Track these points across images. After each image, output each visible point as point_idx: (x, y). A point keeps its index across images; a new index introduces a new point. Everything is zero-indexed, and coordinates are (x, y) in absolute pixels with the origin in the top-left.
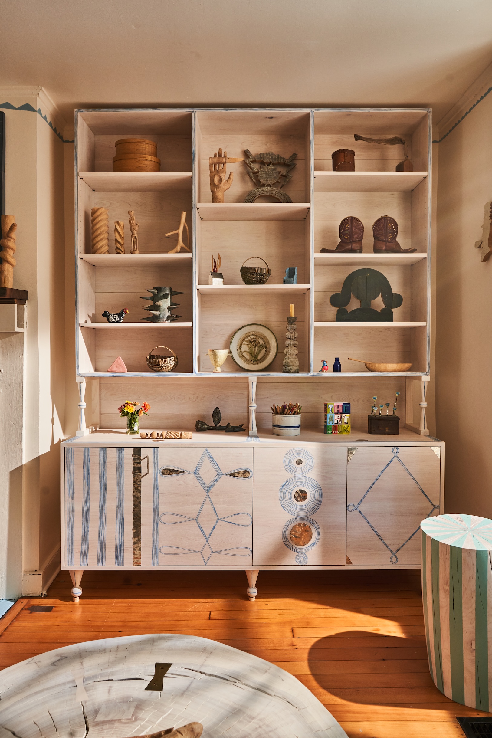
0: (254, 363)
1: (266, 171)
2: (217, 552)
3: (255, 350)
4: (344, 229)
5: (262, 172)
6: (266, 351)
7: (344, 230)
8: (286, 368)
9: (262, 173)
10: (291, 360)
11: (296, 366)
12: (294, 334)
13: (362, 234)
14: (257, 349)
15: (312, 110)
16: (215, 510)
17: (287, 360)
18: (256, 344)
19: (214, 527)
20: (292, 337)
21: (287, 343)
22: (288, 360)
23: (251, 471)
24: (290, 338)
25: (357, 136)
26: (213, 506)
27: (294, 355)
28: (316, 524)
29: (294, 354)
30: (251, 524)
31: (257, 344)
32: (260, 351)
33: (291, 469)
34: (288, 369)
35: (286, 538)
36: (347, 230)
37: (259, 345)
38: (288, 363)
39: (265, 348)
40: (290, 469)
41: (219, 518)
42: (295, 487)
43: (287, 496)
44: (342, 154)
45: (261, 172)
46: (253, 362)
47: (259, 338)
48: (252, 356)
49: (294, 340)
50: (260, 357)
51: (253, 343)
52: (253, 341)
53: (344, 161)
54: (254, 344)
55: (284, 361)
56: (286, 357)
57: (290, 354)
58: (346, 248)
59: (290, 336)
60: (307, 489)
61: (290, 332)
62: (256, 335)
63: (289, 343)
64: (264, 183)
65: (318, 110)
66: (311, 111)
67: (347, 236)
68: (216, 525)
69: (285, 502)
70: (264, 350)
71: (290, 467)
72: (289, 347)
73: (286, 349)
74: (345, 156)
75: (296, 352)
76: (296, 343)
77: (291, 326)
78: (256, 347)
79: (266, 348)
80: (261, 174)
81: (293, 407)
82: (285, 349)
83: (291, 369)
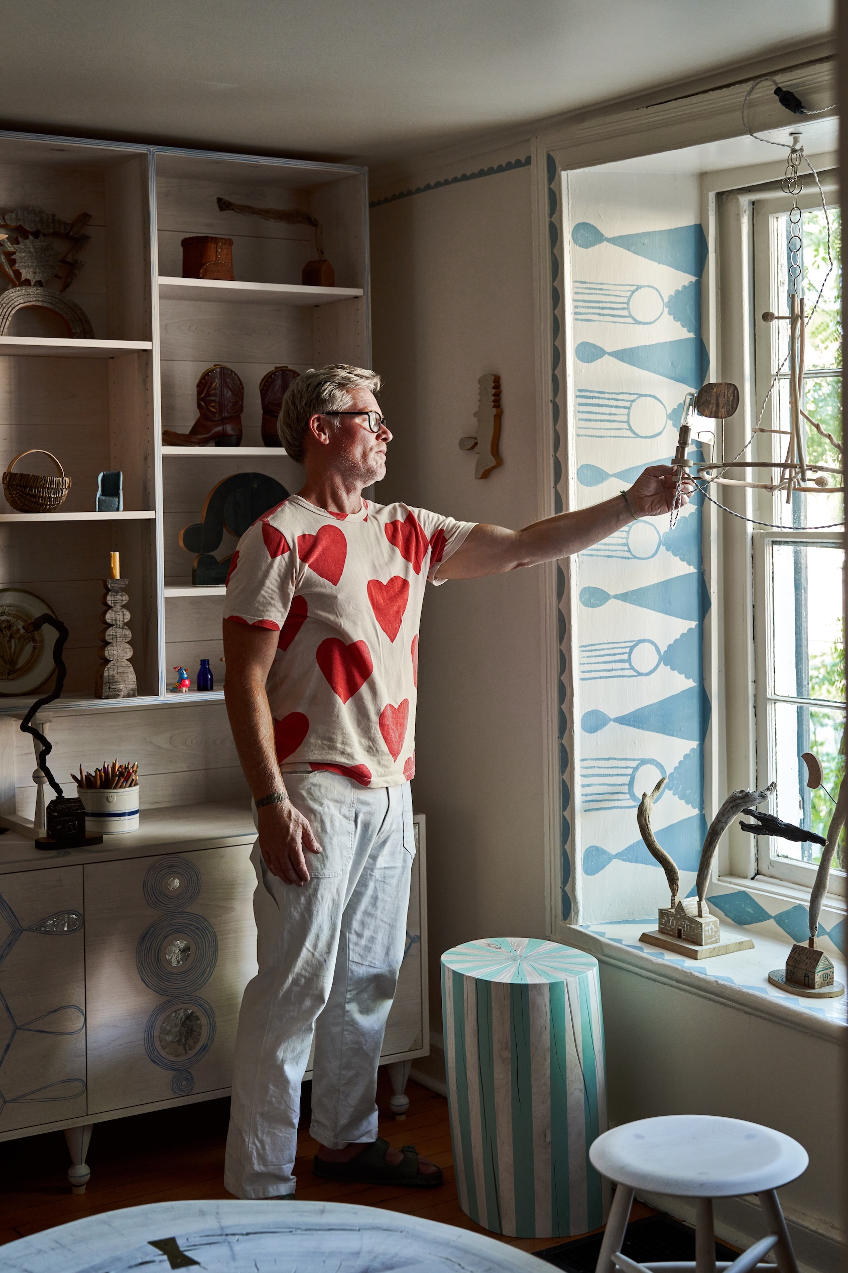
0: (10, 677)
1: (32, 250)
2: (16, 1100)
3: (10, 648)
4: (208, 391)
5: (24, 252)
6: (34, 648)
7: (208, 394)
8: (111, 690)
9: (23, 255)
10: (119, 671)
11: (130, 683)
12: (124, 615)
13: (241, 403)
14: (15, 645)
15: (152, 149)
16: (8, 1010)
17: (112, 673)
18: (11, 634)
19: (8, 1046)
20: (118, 622)
21: (109, 635)
22: (114, 670)
23: (81, 914)
24: (114, 623)
25: (223, 202)
26: (5, 1001)
27: (126, 661)
28: (208, 1007)
29: (126, 658)
30: (83, 1027)
31: (15, 634)
32: (22, 649)
33: (159, 900)
34: (114, 691)
35: (152, 1045)
36: (214, 395)
37: (18, 635)
38: (113, 677)
39: (31, 643)
40: (157, 901)
41: (19, 1025)
42: (167, 937)
43: (153, 958)
44: (213, 246)
45: (20, 252)
46: (9, 674)
47: (18, 621)
48: (5, 660)
49: (123, 628)
50: (21, 662)
51: (4, 632)
52: (5, 627)
53: (215, 259)
54: (9, 635)
55: (106, 674)
56: (109, 666)
57: (116, 657)
58: (213, 432)
59: (116, 620)
60: (190, 936)
61: (115, 611)
62: (10, 613)
63: (113, 635)
64: (28, 277)
65: (162, 149)
66: (150, 152)
67: (213, 407)
68: (11, 1041)
69: (148, 969)
70: (29, 648)
71: (155, 896)
72: (114, 645)
73: (109, 649)
74: (217, 251)
75: (130, 654)
76: (127, 633)
77: (116, 599)
78: (13, 641)
79: (34, 641)
80: (21, 258)
81: (129, 772)
82: (106, 649)
83: (121, 690)
